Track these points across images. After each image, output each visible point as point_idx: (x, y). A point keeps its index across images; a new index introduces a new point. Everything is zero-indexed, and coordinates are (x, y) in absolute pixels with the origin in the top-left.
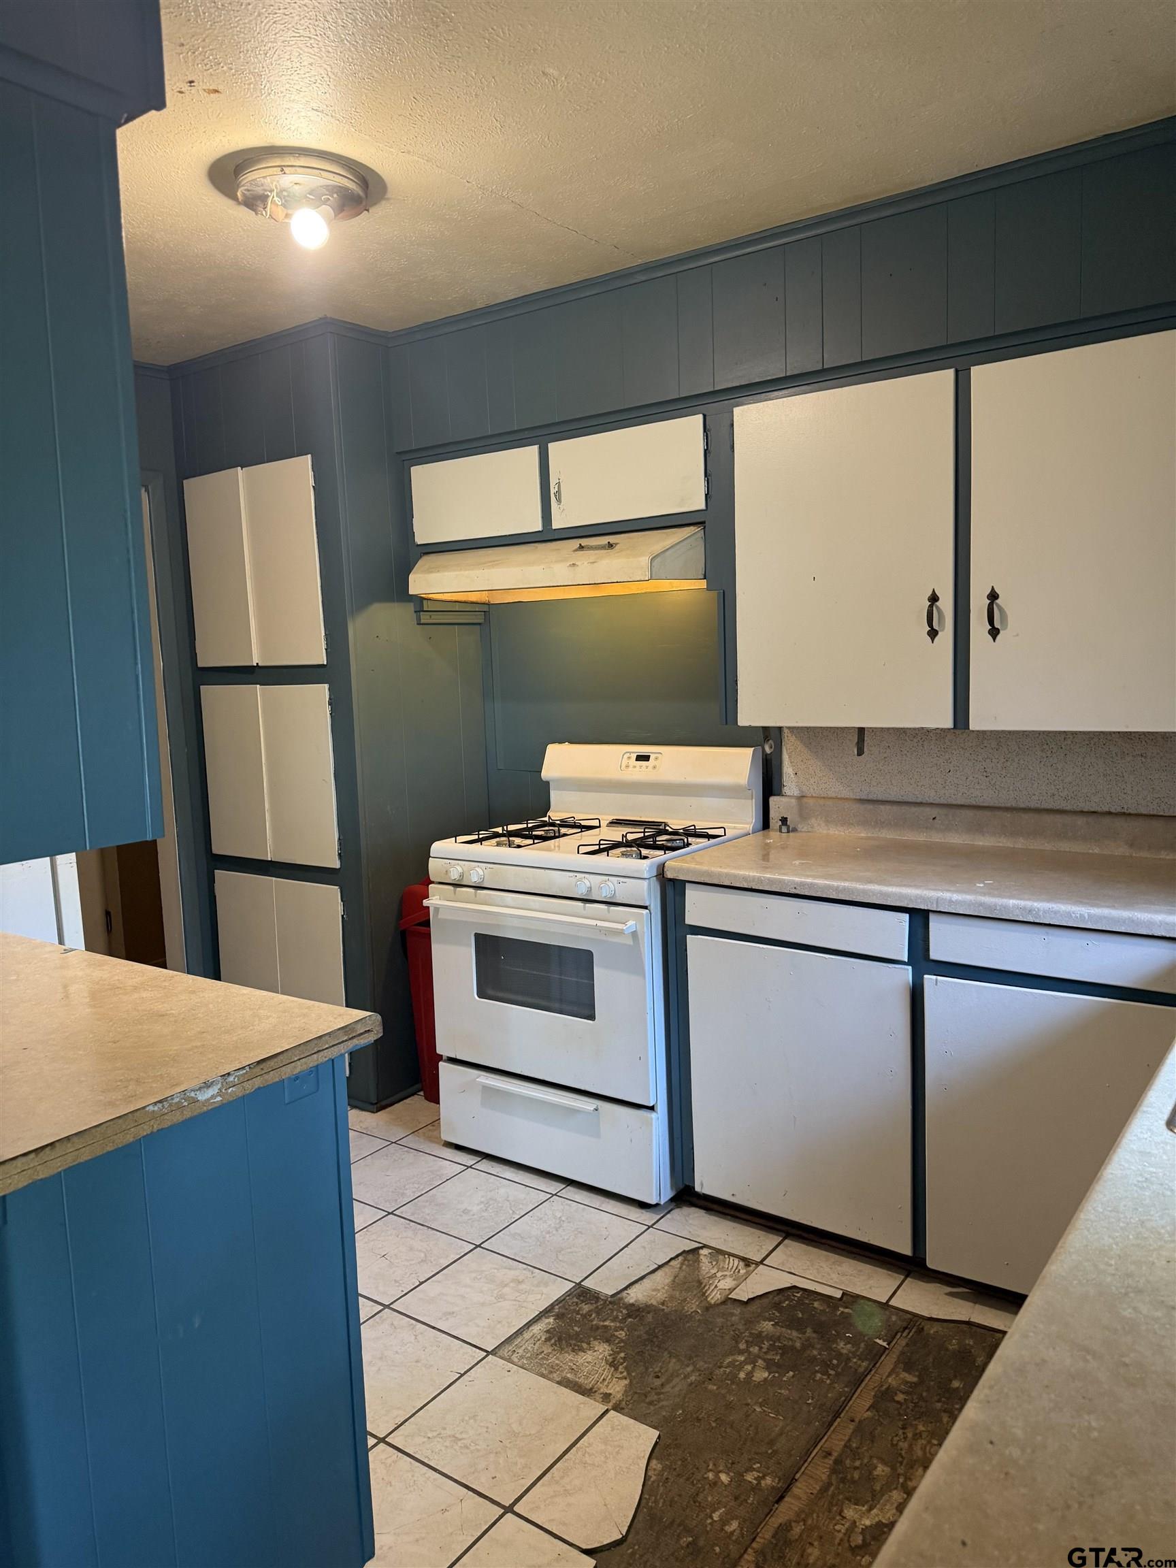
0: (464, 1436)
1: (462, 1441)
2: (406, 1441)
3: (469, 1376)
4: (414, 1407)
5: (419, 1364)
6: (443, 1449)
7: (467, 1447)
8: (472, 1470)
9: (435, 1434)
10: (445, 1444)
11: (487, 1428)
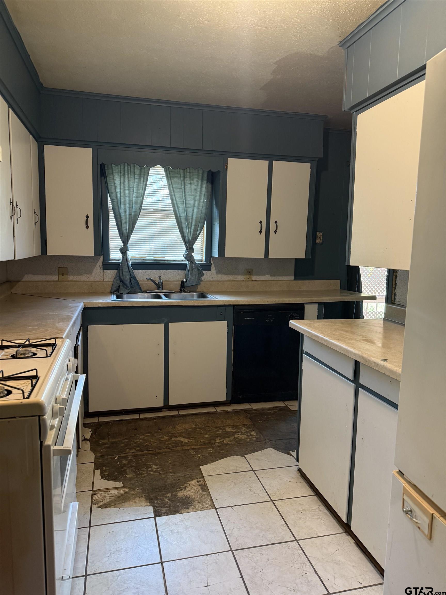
0: (248, 490)
1: (250, 489)
2: (265, 497)
3: (230, 505)
4: (255, 505)
5: (241, 518)
6: (257, 490)
7: (250, 487)
8: (254, 481)
9: (256, 494)
10: (255, 490)
11: (240, 488)
